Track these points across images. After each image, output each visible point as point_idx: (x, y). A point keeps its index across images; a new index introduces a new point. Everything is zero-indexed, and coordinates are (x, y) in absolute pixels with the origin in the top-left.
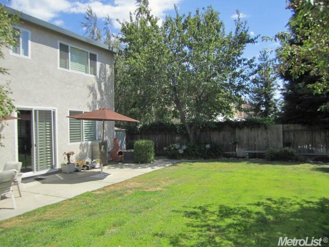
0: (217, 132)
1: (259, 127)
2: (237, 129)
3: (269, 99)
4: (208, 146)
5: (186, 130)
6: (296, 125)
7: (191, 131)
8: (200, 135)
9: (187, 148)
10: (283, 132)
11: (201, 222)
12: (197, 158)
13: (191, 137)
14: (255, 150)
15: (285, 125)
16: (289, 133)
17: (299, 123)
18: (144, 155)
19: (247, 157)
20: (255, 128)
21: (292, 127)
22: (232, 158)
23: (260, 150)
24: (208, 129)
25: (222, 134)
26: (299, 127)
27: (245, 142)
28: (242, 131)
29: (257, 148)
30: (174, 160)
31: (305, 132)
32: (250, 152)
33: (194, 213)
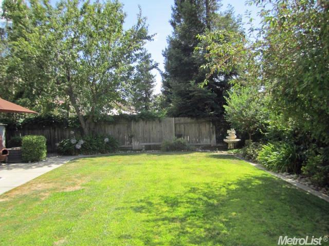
0: (112, 126)
1: (154, 120)
2: (132, 123)
3: (149, 95)
4: (107, 140)
5: (80, 124)
6: (186, 118)
7: (86, 125)
8: (94, 128)
9: (84, 143)
10: (175, 124)
11: (157, 215)
12: (95, 153)
13: (86, 130)
14: (150, 142)
15: (177, 119)
16: (180, 125)
17: (188, 116)
18: (35, 153)
19: (144, 149)
20: (150, 121)
21: (182, 120)
22: (130, 151)
23: (154, 142)
24: (103, 123)
25: (117, 127)
26: (189, 120)
27: (141, 135)
28: (137, 124)
29: (151, 140)
30: (71, 157)
31: (193, 125)
32: (145, 144)
33: (143, 208)
